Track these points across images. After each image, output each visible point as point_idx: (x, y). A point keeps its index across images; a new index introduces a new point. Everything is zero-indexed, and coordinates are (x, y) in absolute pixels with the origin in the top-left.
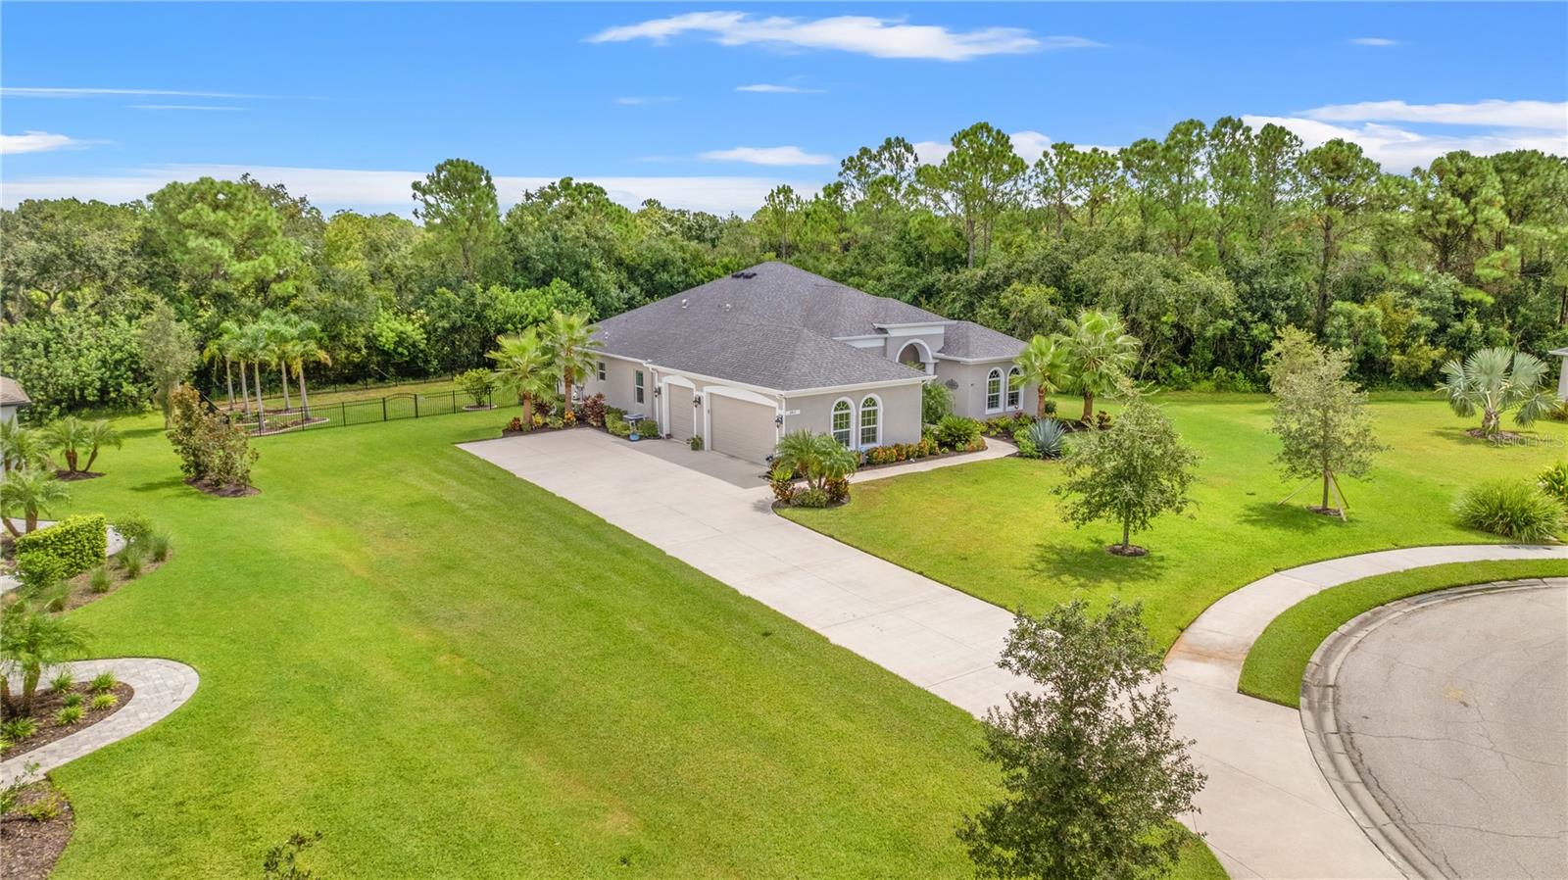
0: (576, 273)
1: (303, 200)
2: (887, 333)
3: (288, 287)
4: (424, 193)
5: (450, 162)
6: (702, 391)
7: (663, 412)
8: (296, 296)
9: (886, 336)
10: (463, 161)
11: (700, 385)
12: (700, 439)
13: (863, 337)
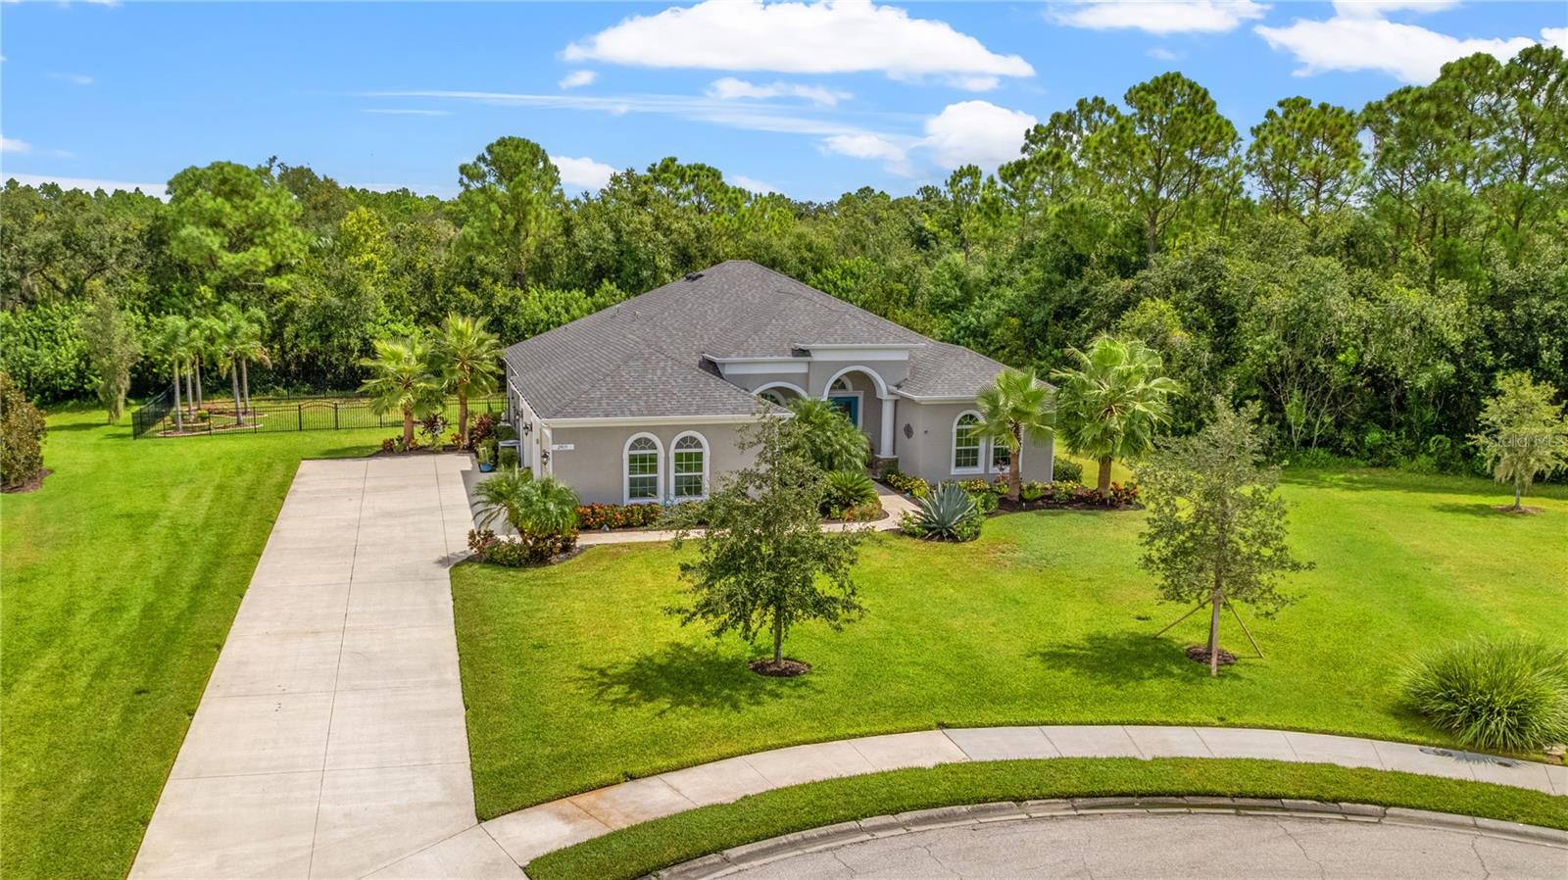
2: (810, 355)
3: (282, 282)
8: (290, 291)
9: (808, 359)
13: (768, 358)
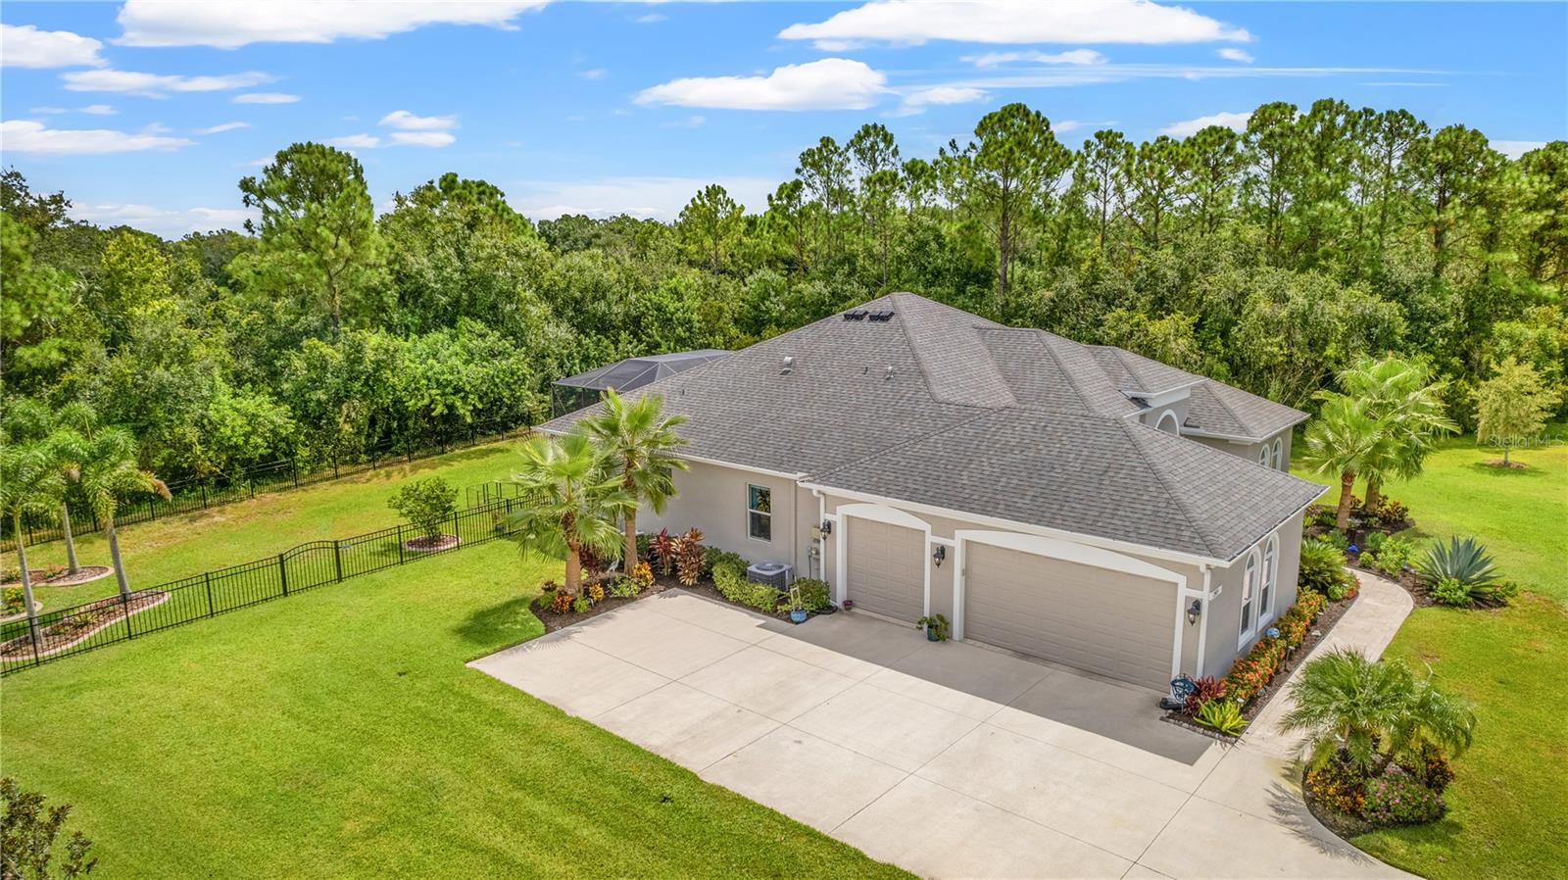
0: (494, 307)
1: (57, 200)
2: (1147, 405)
3: (49, 352)
4: (262, 195)
5: (297, 149)
6: (952, 537)
7: (837, 566)
8: (67, 365)
9: (1147, 409)
10: (317, 146)
11: (945, 527)
12: (942, 619)
